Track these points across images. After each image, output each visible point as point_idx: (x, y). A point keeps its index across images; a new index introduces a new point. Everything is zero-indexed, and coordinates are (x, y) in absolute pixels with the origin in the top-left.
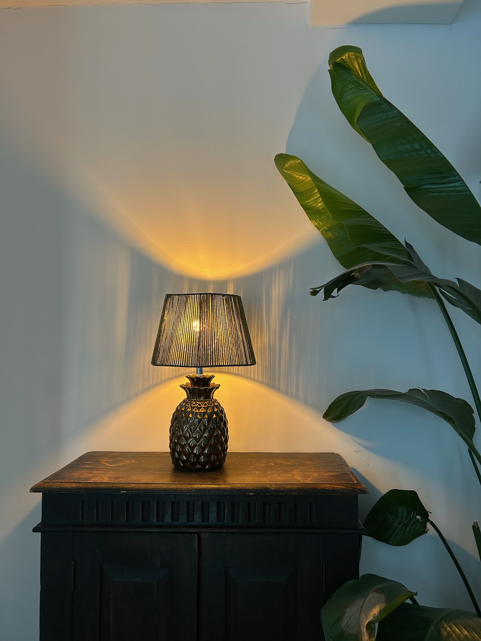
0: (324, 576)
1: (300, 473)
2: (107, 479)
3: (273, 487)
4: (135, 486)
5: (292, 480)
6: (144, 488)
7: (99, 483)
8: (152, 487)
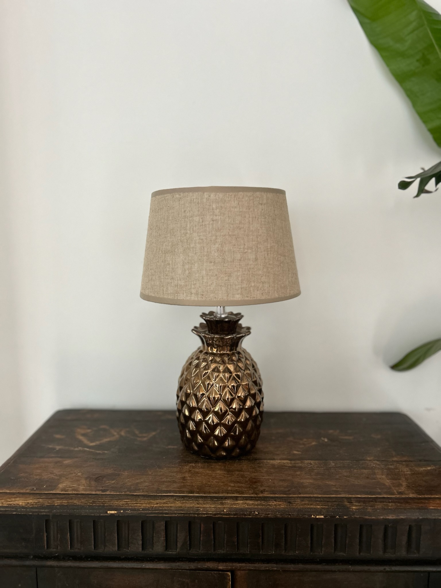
1: (379, 465)
2: (85, 484)
3: (355, 504)
4: (130, 502)
5: (378, 487)
6: (144, 505)
7: (71, 495)
8: (157, 504)
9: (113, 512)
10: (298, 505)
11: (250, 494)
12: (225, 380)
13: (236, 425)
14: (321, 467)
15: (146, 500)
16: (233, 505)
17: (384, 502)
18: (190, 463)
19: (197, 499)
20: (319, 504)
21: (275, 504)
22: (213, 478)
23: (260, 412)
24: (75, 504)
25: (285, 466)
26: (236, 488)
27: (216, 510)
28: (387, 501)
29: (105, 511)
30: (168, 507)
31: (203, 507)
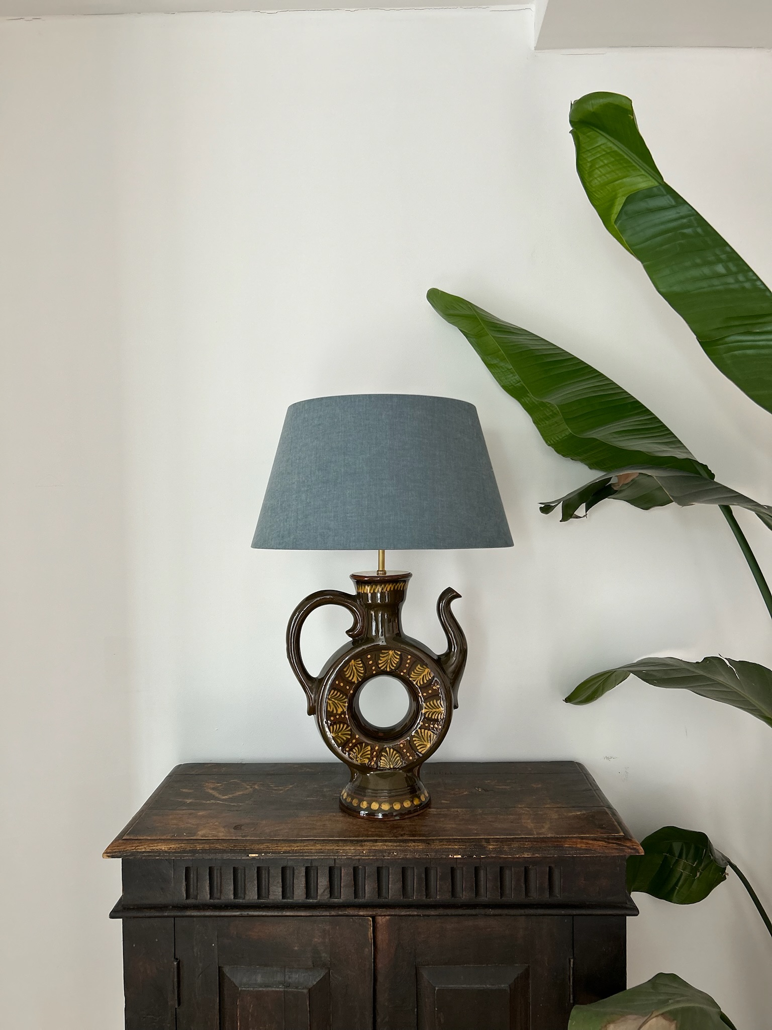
0: (571, 979)
1: (528, 811)
2: (224, 832)
3: (492, 844)
4: (271, 846)
5: (519, 829)
6: (285, 849)
7: (212, 841)
8: (297, 847)
9: (254, 855)
10: (437, 846)
14: (468, 814)
15: (286, 843)
16: (373, 848)
17: (521, 841)
19: (337, 842)
20: (457, 845)
21: (414, 845)
27: (356, 852)
28: (524, 841)
29: (247, 855)
31: (343, 849)
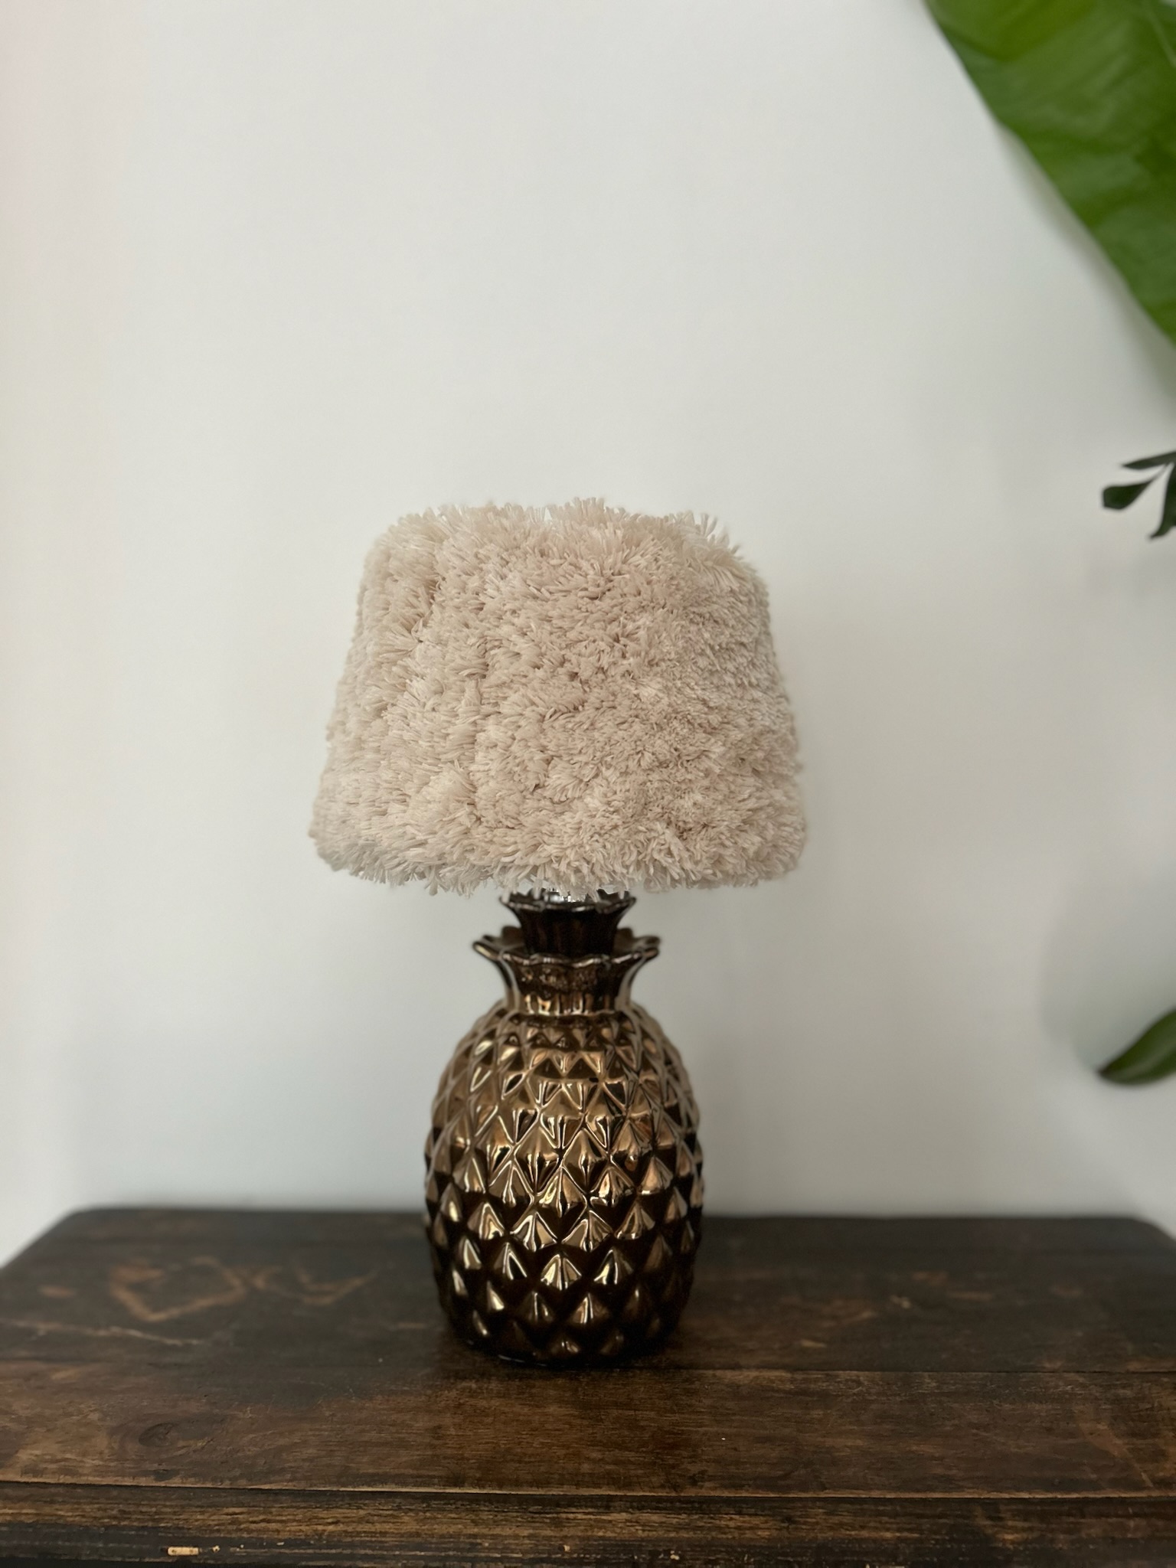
1: (1083, 1386)
2: (106, 1451)
3: (1010, 1523)
4: (245, 1516)
5: (1085, 1461)
6: (293, 1529)
7: (53, 1490)
8: (336, 1523)
9: (185, 1551)
10: (818, 1527)
11: (653, 1488)
12: (574, 1103)
13: (611, 1251)
14: (895, 1395)
15: (298, 1508)
16: (596, 1530)
17: (1108, 1516)
18: (464, 1378)
19: (474, 1506)
20: (888, 1526)
21: (739, 1524)
22: (532, 1430)
23: (689, 1208)
24: (61, 1521)
25: (773, 1390)
26: (608, 1467)
27: (536, 1545)
28: (1120, 1512)
29: (160, 1548)
30: (373, 1534)
31: (492, 1535)
